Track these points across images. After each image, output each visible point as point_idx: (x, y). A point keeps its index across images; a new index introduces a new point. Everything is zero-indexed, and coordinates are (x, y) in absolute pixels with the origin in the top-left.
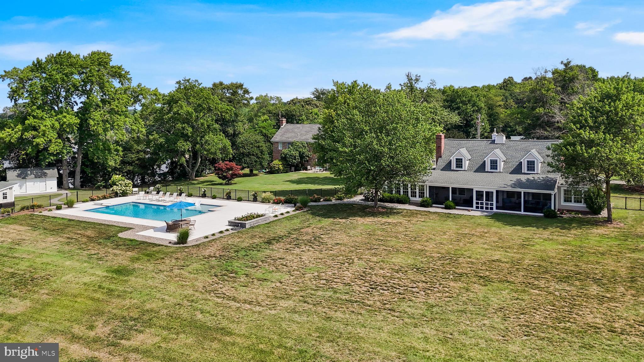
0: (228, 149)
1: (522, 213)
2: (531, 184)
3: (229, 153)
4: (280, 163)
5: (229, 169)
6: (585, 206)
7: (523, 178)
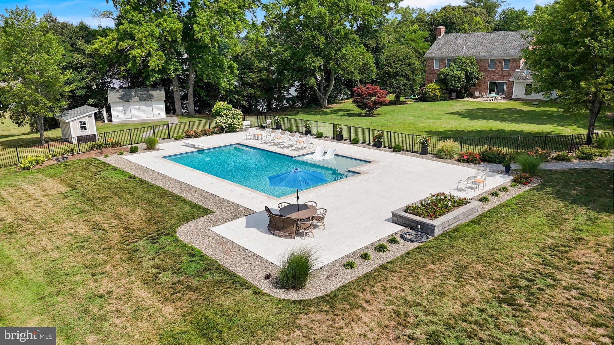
0: (371, 67)
3: (371, 72)
4: (437, 87)
5: (371, 95)
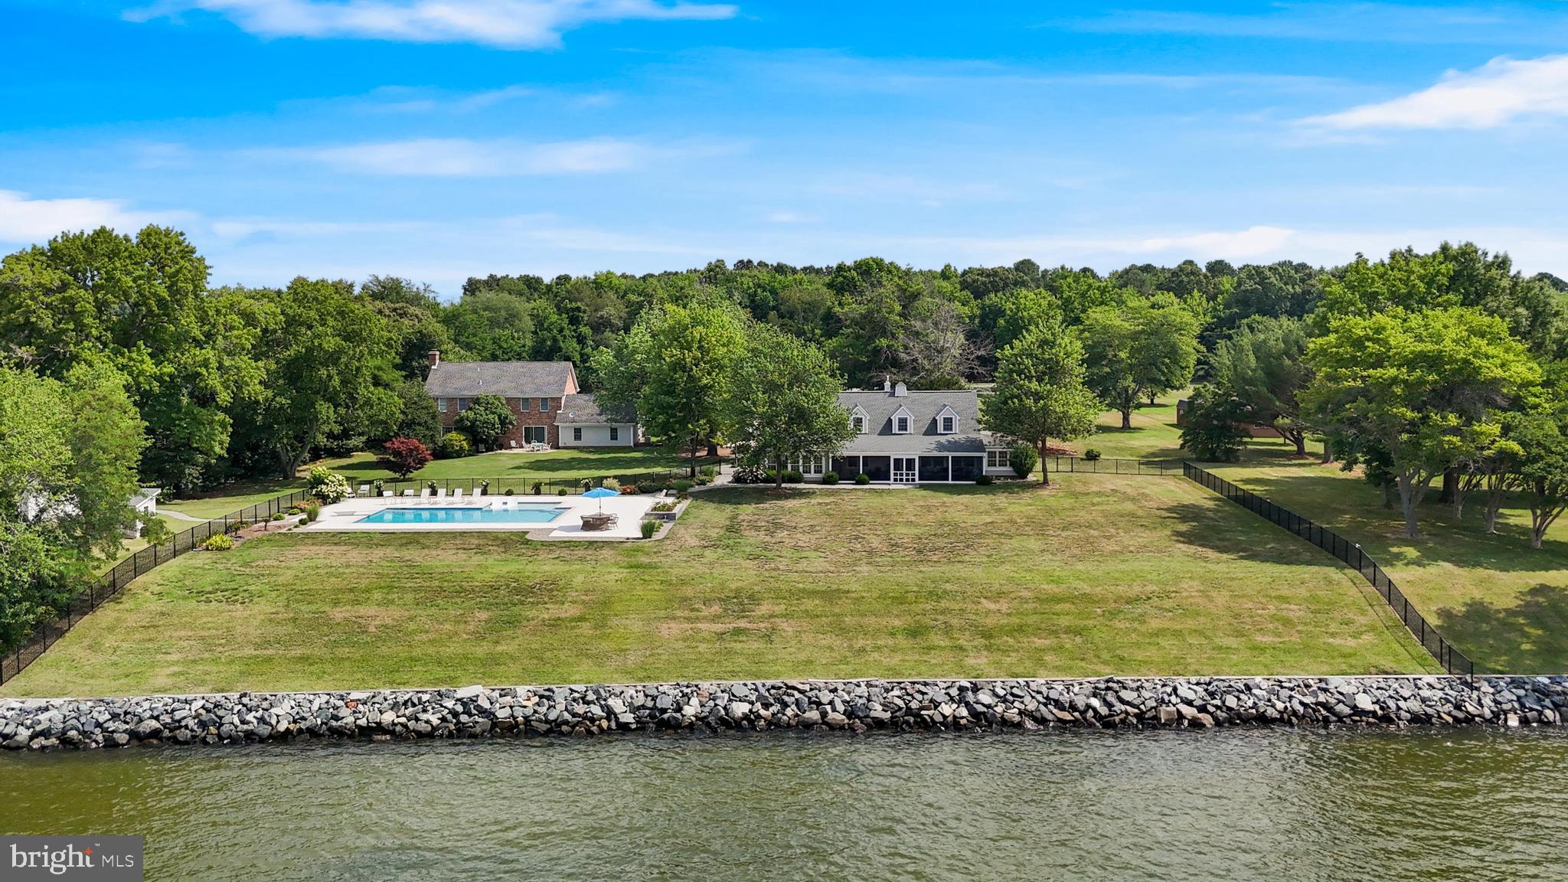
1: (950, 482)
2: (954, 446)
4: (462, 438)
6: (1011, 469)
7: (943, 439)
